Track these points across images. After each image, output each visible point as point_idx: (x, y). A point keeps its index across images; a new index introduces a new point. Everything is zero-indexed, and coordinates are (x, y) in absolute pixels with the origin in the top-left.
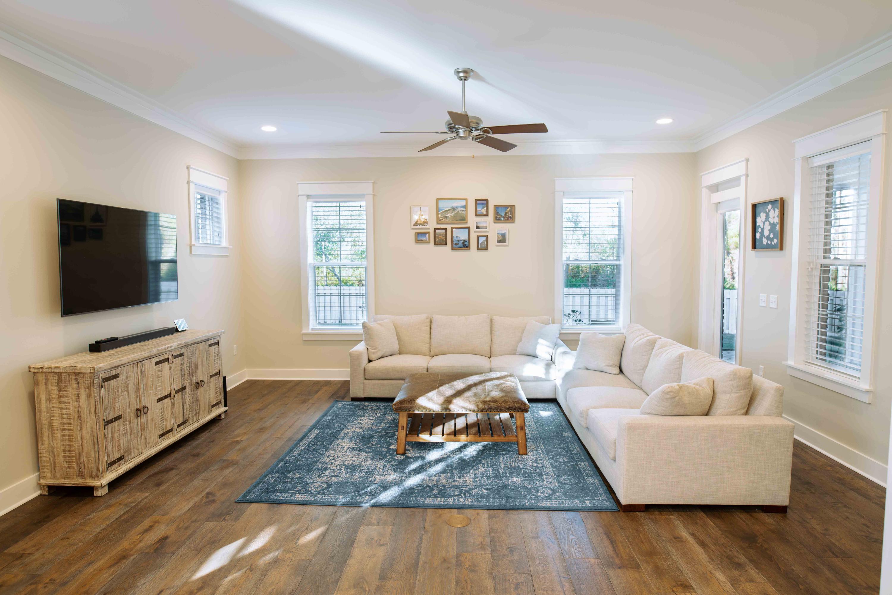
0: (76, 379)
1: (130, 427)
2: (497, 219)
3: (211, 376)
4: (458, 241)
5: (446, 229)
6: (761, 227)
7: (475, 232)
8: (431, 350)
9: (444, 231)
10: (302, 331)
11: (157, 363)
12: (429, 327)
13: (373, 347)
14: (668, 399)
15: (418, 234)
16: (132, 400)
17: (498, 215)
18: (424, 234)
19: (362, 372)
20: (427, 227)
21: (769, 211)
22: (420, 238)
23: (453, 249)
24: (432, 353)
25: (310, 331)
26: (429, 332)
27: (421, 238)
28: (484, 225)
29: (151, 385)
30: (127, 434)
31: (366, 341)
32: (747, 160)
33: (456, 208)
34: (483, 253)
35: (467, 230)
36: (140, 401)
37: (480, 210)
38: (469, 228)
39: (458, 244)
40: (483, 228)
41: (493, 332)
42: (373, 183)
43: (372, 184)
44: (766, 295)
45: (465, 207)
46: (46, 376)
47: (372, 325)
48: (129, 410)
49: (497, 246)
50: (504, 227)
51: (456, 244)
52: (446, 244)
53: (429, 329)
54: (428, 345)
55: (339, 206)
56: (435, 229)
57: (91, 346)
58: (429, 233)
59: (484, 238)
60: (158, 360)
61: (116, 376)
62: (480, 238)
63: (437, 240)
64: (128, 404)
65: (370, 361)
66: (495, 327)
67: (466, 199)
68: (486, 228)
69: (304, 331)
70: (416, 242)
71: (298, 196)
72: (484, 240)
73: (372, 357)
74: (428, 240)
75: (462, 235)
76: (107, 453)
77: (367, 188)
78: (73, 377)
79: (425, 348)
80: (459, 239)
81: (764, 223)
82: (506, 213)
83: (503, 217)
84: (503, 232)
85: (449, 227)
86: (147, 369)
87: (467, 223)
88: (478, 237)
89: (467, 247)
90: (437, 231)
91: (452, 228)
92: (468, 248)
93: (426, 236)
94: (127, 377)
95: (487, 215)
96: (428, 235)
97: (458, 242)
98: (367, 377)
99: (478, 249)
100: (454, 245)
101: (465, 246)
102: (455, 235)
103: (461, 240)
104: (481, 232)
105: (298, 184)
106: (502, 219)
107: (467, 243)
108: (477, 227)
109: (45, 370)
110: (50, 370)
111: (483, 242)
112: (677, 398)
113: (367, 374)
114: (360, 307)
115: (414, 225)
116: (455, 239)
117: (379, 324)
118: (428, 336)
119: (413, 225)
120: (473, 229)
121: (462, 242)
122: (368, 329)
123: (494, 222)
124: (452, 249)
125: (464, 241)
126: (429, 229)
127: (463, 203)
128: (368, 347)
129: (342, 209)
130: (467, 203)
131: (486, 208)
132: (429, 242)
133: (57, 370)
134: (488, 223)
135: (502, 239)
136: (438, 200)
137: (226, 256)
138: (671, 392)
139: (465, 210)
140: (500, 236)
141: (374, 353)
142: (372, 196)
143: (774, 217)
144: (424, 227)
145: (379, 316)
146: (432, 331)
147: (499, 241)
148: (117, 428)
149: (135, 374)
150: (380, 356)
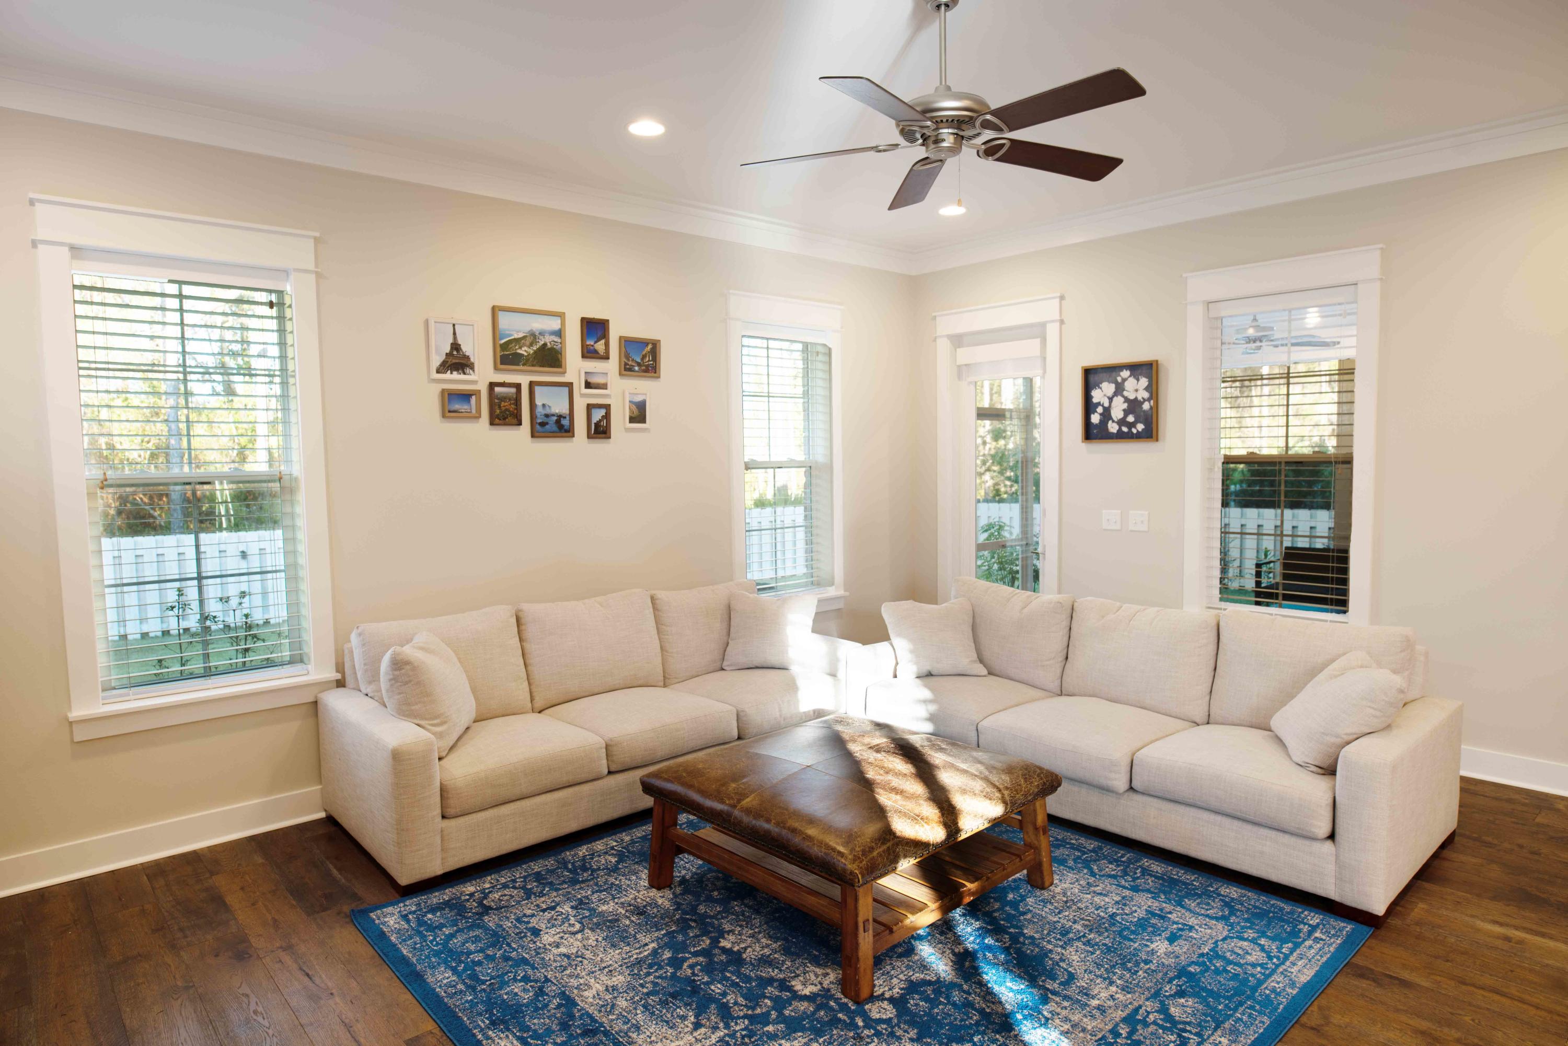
2: (626, 369)
4: (547, 416)
5: (517, 386)
6: (1103, 406)
7: (583, 395)
8: (535, 694)
9: (513, 390)
10: (70, 711)
12: (518, 638)
13: (436, 718)
15: (447, 396)
17: (629, 360)
18: (465, 396)
19: (437, 799)
21: (1124, 380)
22: (454, 405)
24: (538, 703)
25: (100, 708)
26: (521, 652)
27: (457, 406)
28: (601, 379)
32: (1062, 298)
33: (540, 334)
34: (599, 446)
35: (566, 390)
37: (591, 343)
38: (570, 385)
39: (547, 423)
40: (598, 386)
41: (661, 628)
42: (315, 239)
43: (313, 241)
44: (1119, 511)
45: (559, 333)
49: (627, 430)
50: (639, 387)
51: (543, 424)
52: (520, 424)
53: (519, 644)
54: (526, 684)
55: (181, 296)
56: (492, 385)
58: (477, 393)
59: (602, 412)
62: (592, 411)
63: (497, 411)
66: (665, 617)
67: (561, 315)
68: (605, 386)
69: (79, 712)
70: (444, 416)
71: (36, 243)
72: (602, 417)
73: (441, 747)
74: (474, 411)
75: (556, 403)
79: (520, 691)
80: (548, 411)
81: (1111, 399)
82: (644, 357)
83: (639, 364)
84: (639, 399)
85: (523, 381)
87: (564, 373)
88: (590, 407)
89: (567, 431)
90: (496, 390)
91: (532, 385)
92: (570, 434)
93: (469, 402)
95: (607, 357)
96: (473, 399)
97: (545, 420)
98: (449, 811)
99: (589, 436)
100: (538, 427)
101: (562, 428)
102: (539, 402)
103: (553, 415)
104: (595, 395)
105: (32, 202)
106: (637, 368)
107: (565, 422)
108: (588, 385)
111: (600, 421)
113: (450, 802)
115: (438, 372)
116: (540, 411)
120: (579, 388)
121: (555, 418)
123: (620, 374)
124: (533, 436)
125: (560, 417)
126: (475, 382)
127: (555, 324)
129: (187, 304)
130: (563, 323)
131: (602, 341)
132: (477, 417)
134: (609, 375)
135: (639, 415)
136: (496, 310)
139: (559, 341)
140: (634, 407)
142: (312, 277)
143: (1137, 390)
146: (528, 646)
147: (632, 420)
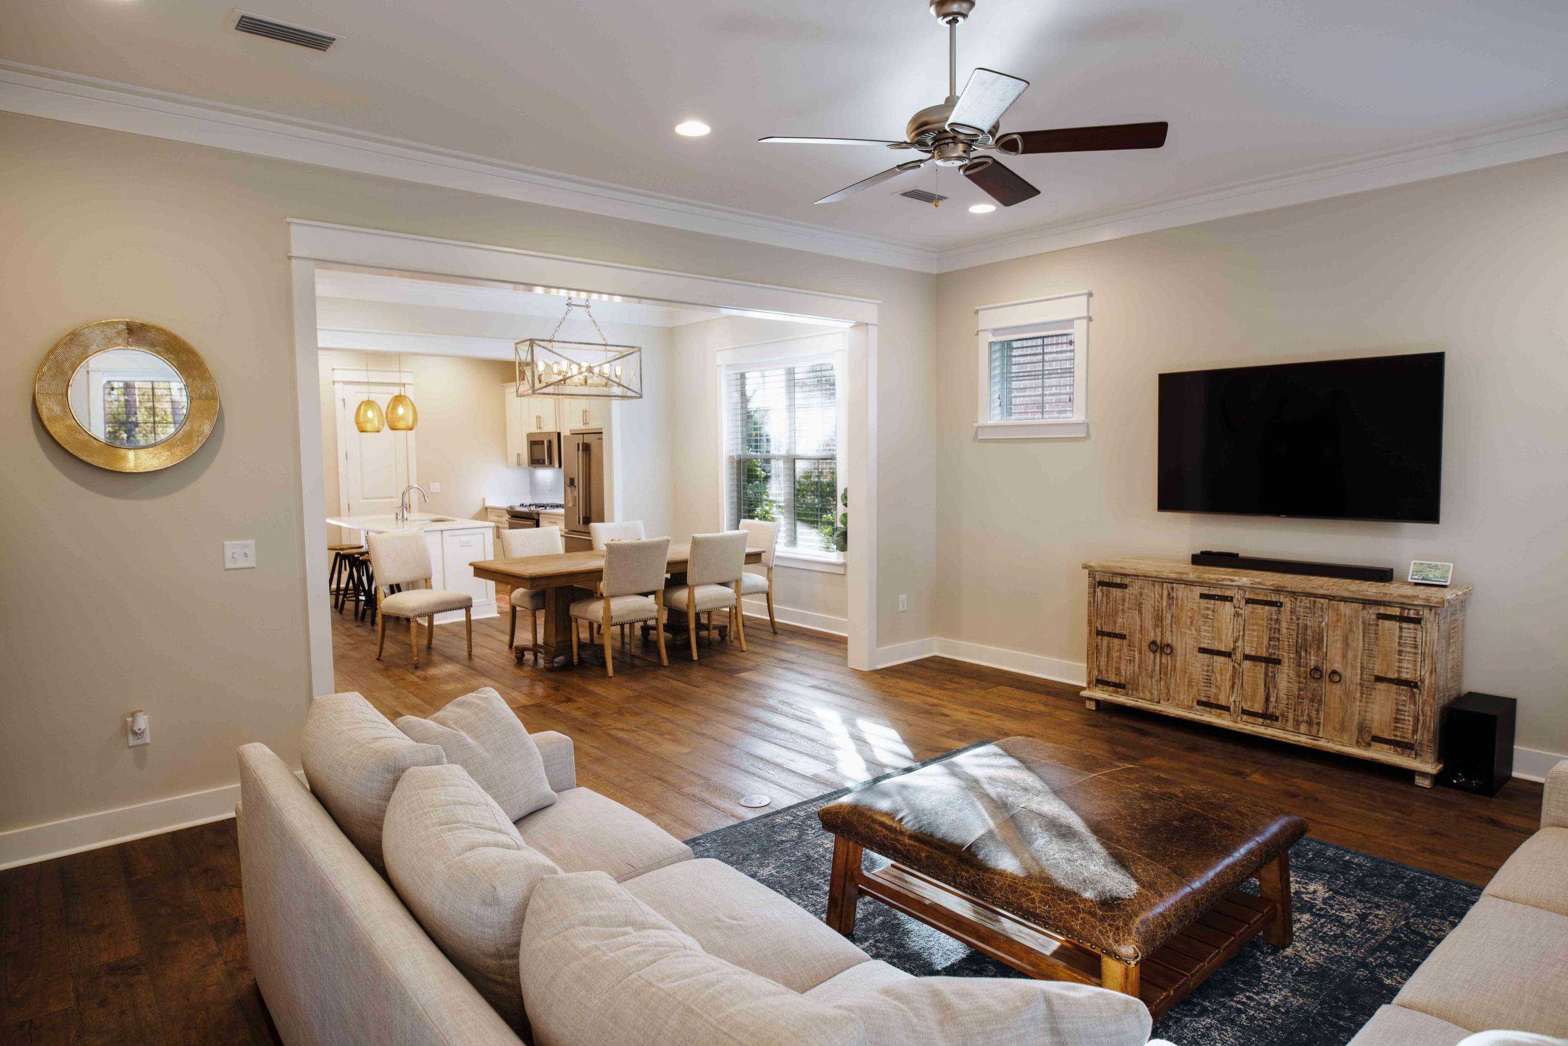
1: (1140, 658)
3: (1379, 679)
11: (1203, 596)
16: (1146, 625)
29: (1188, 623)
30: (1134, 663)
36: (1162, 634)
48: (1140, 636)
60: (1206, 592)
61: (1123, 586)
64: (1138, 628)
76: (1098, 666)
86: (1182, 597)
94: (1141, 594)
148: (1117, 648)
149: (1157, 595)
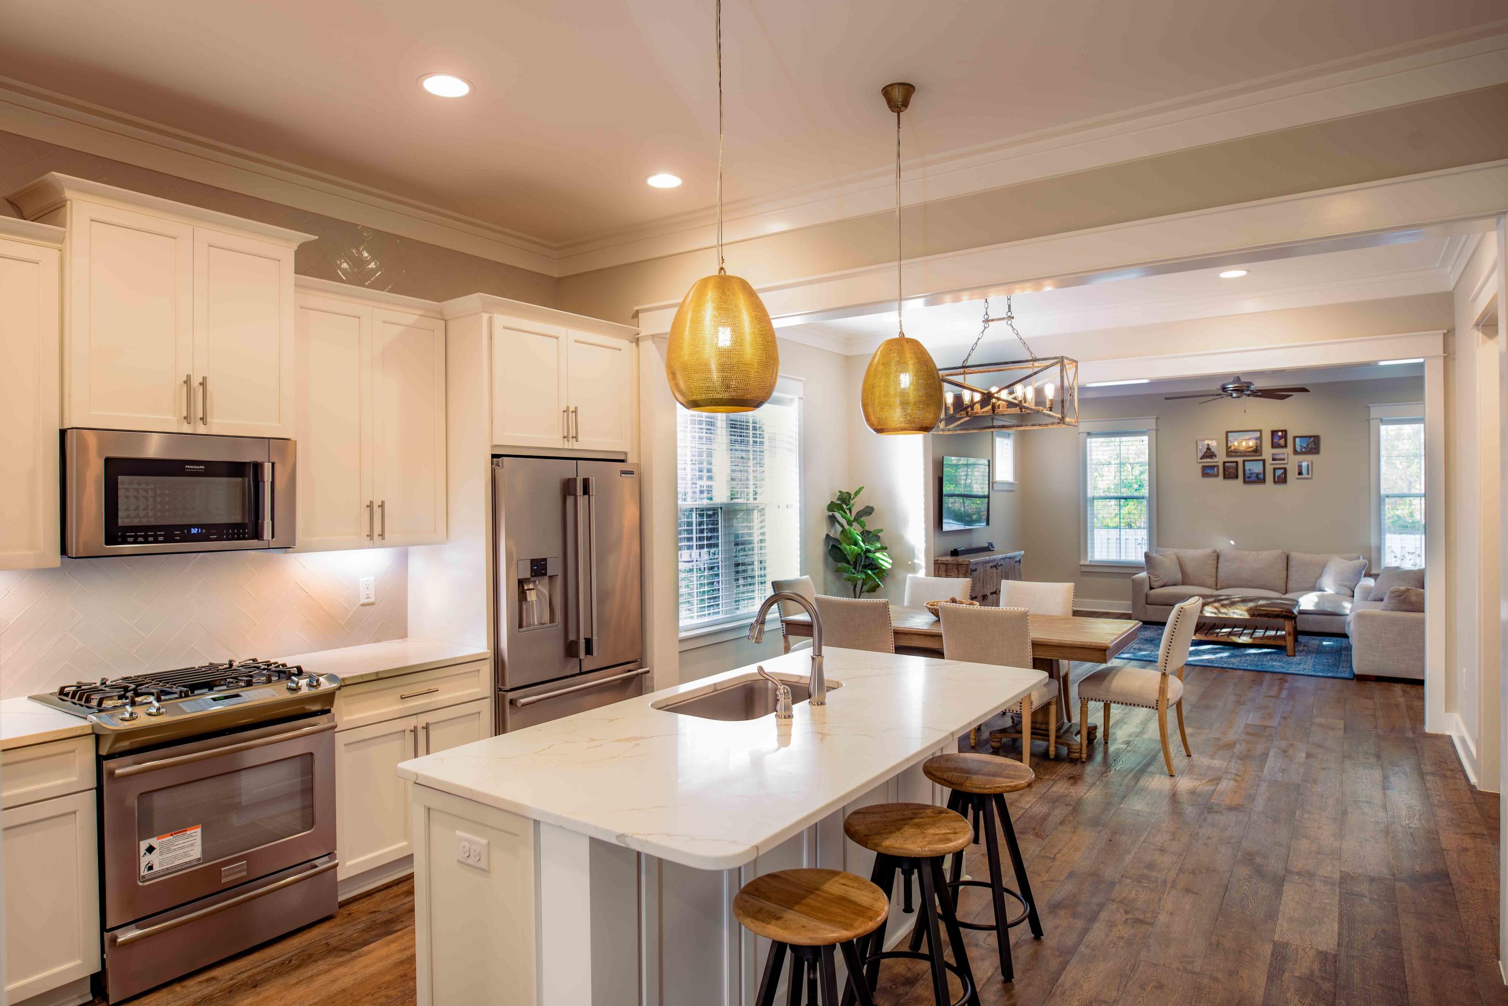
0: (957, 568)
2: (1297, 452)
4: (1251, 474)
5: (1237, 462)
7: (1271, 464)
8: (1217, 583)
9: (1235, 464)
10: (1080, 561)
12: (1216, 561)
13: (1155, 575)
14: (1395, 597)
15: (1204, 468)
17: (1298, 447)
18: (1212, 467)
19: (1144, 597)
20: (1216, 460)
22: (1208, 471)
23: (1245, 482)
24: (1219, 586)
25: (1088, 563)
26: (1215, 566)
28: (1282, 457)
31: (1147, 569)
33: (1249, 440)
34: (1281, 486)
35: (1262, 462)
37: (1277, 441)
38: (1264, 461)
39: (1252, 477)
40: (1280, 460)
41: (1289, 568)
43: (1155, 419)
45: (1259, 439)
46: (939, 566)
47: (1154, 555)
49: (1298, 479)
50: (1305, 461)
51: (1249, 477)
52: (1237, 477)
53: (1215, 564)
54: (1214, 579)
55: (1120, 442)
56: (1224, 463)
57: (952, 552)
58: (1217, 466)
59: (1282, 471)
62: (1276, 471)
63: (1227, 473)
65: (1151, 588)
66: (1291, 563)
67: (1260, 431)
68: (1284, 459)
69: (1082, 562)
70: (1203, 477)
71: (1079, 433)
72: (1282, 473)
73: (1154, 584)
74: (1216, 473)
75: (1257, 468)
77: (1151, 423)
78: (955, 567)
79: (1211, 581)
80: (1252, 472)
82: (1308, 446)
83: (1305, 448)
84: (1304, 465)
85: (1240, 460)
87: (1261, 455)
88: (1275, 469)
89: (1262, 480)
90: (1226, 464)
91: (1244, 461)
92: (1263, 482)
93: (1214, 469)
95: (1285, 446)
96: (1216, 468)
98: (1149, 602)
99: (1275, 482)
100: (1246, 479)
101: (1260, 479)
102: (1247, 468)
103: (1254, 473)
104: (1278, 464)
106: (1304, 450)
107: (1261, 477)
108: (1274, 459)
109: (939, 562)
110: (942, 562)
111: (1281, 475)
112: (1403, 597)
113: (1148, 599)
114: (1139, 544)
115: (1201, 459)
116: (1247, 472)
117: (1162, 555)
118: (1214, 570)
119: (1199, 459)
120: (1269, 461)
121: (1256, 475)
122: (1150, 559)
123: (1294, 454)
125: (1258, 474)
126: (1217, 462)
127: (1257, 435)
128: (1151, 576)
129: (1122, 444)
130: (1261, 434)
131: (1283, 439)
132: (1217, 475)
133: (947, 562)
134: (1286, 454)
135: (1304, 473)
136: (1227, 433)
137: (1013, 491)
138: (1397, 591)
139: (1259, 441)
140: (1301, 469)
141: (1156, 581)
142: (1155, 431)
144: (1211, 460)
145: (1160, 549)
146: (1219, 565)
147: (1300, 475)
150: (1162, 584)
